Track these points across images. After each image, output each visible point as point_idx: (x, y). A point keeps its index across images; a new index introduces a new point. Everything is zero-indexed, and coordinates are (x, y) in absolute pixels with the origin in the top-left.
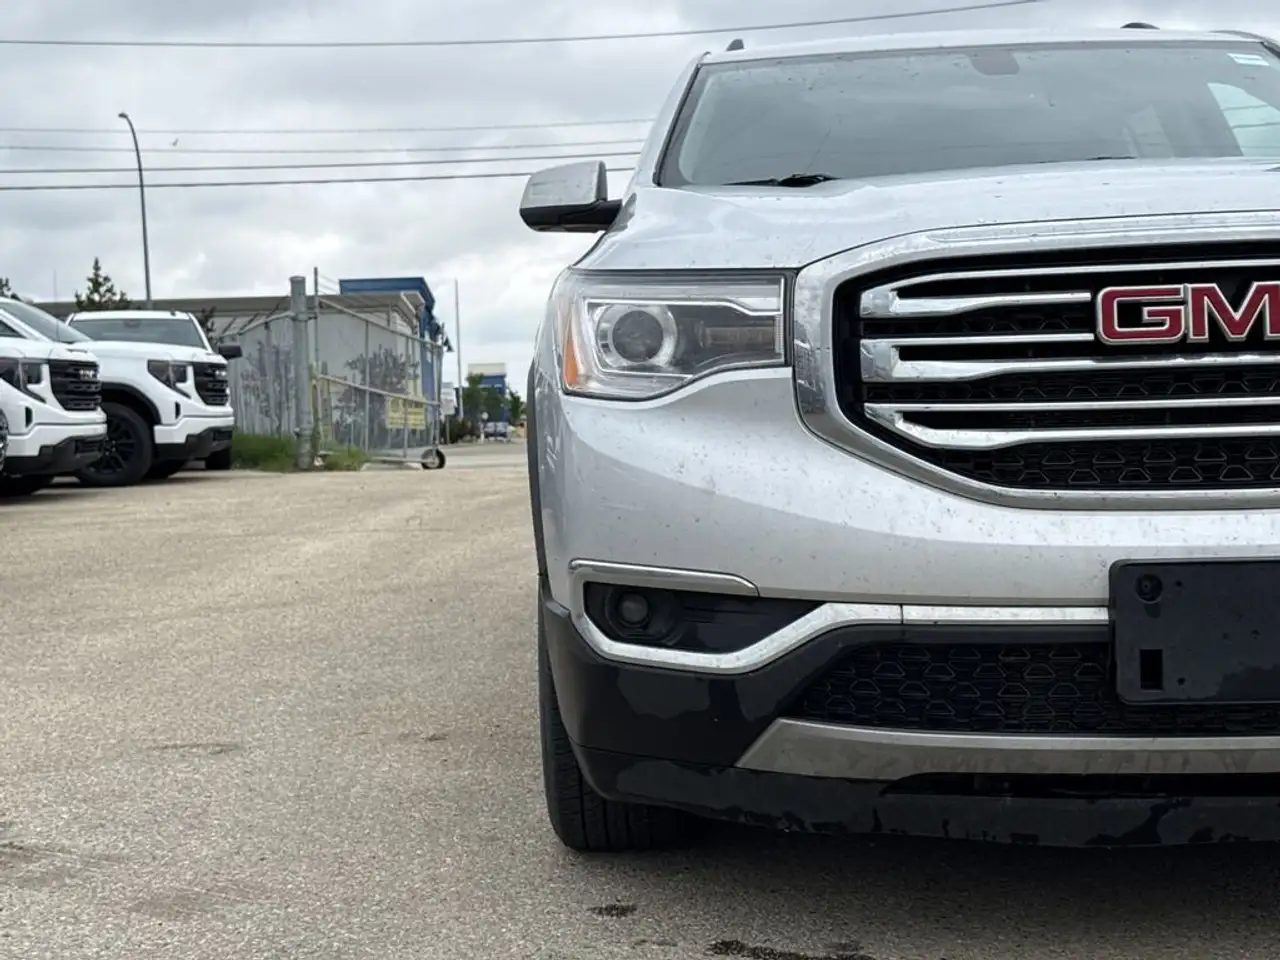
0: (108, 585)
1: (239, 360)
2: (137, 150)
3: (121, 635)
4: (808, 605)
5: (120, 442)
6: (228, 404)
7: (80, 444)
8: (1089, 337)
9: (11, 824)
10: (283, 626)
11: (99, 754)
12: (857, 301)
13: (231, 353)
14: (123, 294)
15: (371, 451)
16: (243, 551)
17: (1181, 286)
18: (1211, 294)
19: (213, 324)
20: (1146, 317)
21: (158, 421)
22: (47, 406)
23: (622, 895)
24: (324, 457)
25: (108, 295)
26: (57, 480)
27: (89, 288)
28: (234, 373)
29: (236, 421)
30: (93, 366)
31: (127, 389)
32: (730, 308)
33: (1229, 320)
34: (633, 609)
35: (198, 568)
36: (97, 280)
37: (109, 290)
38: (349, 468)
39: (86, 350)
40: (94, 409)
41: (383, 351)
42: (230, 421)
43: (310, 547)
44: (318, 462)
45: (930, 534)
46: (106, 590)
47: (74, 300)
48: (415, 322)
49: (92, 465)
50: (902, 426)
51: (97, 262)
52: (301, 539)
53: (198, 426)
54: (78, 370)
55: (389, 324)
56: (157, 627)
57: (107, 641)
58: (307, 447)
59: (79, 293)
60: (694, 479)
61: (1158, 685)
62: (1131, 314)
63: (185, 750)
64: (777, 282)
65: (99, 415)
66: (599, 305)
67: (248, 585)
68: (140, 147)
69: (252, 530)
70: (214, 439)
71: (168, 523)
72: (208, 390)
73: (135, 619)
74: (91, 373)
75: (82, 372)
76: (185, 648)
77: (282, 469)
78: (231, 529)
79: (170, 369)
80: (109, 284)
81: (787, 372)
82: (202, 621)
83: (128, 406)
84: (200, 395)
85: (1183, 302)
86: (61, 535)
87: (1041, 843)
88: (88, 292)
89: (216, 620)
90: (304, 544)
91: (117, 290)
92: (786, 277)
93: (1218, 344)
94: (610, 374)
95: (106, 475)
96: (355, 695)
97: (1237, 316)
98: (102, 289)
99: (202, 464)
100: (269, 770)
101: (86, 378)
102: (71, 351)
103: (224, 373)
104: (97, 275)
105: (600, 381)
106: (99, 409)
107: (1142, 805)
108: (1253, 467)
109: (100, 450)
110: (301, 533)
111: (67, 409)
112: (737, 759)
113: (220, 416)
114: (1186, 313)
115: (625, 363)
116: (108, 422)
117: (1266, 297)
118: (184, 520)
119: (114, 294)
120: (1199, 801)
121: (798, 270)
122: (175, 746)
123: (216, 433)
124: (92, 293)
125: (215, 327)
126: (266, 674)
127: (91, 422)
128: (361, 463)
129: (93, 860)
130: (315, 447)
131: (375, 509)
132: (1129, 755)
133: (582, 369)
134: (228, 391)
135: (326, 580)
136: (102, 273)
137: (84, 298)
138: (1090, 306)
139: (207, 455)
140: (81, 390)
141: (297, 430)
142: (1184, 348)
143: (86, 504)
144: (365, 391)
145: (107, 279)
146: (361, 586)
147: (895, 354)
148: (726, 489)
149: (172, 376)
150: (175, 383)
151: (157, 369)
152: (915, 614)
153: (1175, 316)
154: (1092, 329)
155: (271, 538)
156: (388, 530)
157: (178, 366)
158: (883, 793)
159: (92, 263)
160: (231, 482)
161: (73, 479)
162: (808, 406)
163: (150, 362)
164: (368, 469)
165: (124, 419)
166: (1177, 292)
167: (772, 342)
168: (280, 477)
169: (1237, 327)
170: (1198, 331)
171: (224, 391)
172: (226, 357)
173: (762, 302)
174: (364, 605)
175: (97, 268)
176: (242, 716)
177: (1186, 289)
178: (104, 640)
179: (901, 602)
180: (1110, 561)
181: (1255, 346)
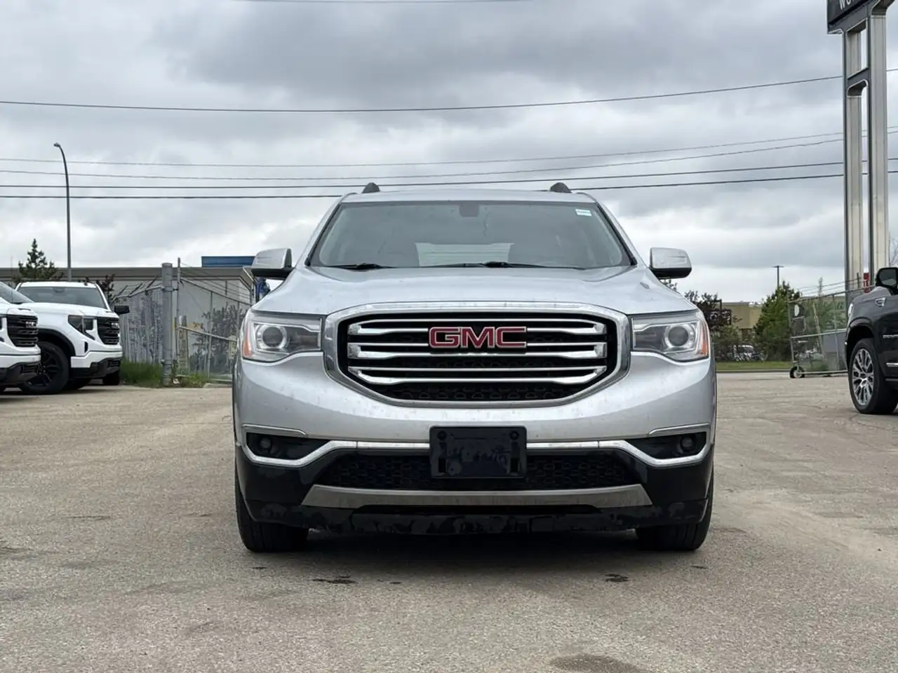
0: (43, 449)
1: (128, 314)
2: (67, 174)
3: (51, 473)
4: (326, 441)
5: (48, 366)
6: (119, 343)
7: (23, 367)
8: (426, 345)
9: (5, 542)
10: (139, 470)
11: (43, 519)
12: (347, 328)
13: (121, 311)
14: (51, 264)
15: (212, 374)
16: (121, 433)
17: (459, 328)
18: (469, 331)
19: (113, 286)
20: (446, 339)
21: (74, 354)
22: (4, 343)
23: (265, 564)
24: (180, 378)
25: (42, 264)
26: (7, 389)
27: (28, 260)
28: (123, 324)
29: (124, 354)
30: (34, 319)
31: (55, 334)
32: (303, 329)
33: (475, 340)
34: (265, 444)
35: (94, 441)
36: (34, 254)
37: (42, 261)
38: (196, 386)
39: (29, 308)
40: (33, 346)
41: (229, 307)
42: (120, 354)
43: (163, 432)
44: (176, 382)
45: (368, 415)
46: (42, 452)
47: (18, 267)
48: (253, 287)
49: (30, 380)
50: (361, 375)
51: (35, 242)
52: (158, 428)
53: (99, 357)
54: (25, 321)
55: (226, 294)
56: (71, 469)
57: (44, 475)
58: (169, 372)
59: (21, 263)
60: (286, 393)
61: (445, 471)
62: (441, 337)
63: (83, 519)
64: (319, 320)
65: (36, 349)
66: (257, 324)
67: (123, 450)
68: (69, 173)
69: (128, 422)
70: (109, 366)
71: (78, 417)
72: (107, 335)
73: (58, 465)
74: (33, 323)
75: (27, 323)
76: (85, 479)
77: (152, 386)
78: (115, 420)
79: (83, 320)
80: (42, 257)
81: (321, 354)
82: (96, 467)
83: (55, 344)
84: (100, 337)
85: (459, 334)
86: (13, 422)
88: (28, 262)
89: (103, 467)
90: (157, 430)
91: (48, 261)
92: (322, 318)
93: (471, 349)
94: (261, 352)
95: (39, 387)
96: (170, 499)
97: (478, 339)
98: (38, 261)
99: (101, 381)
100: (123, 525)
101: (30, 327)
102: (21, 309)
103: (117, 324)
104: (34, 251)
105: (257, 355)
106: (36, 346)
107: (443, 517)
108: (484, 393)
109: (36, 372)
110: (158, 424)
111: (17, 346)
112: (302, 502)
113: (114, 351)
114: (460, 337)
115: (267, 347)
116: (42, 354)
117: (488, 333)
118: (87, 416)
119: (46, 264)
121: (326, 316)
122: (80, 517)
123: (110, 361)
124: (30, 263)
125: (113, 288)
126: (127, 491)
127: (31, 354)
128: (204, 383)
129: (42, 553)
130: (174, 371)
131: (205, 411)
133: (250, 349)
134: (119, 335)
135: (167, 449)
136: (38, 249)
137: (24, 266)
138: (427, 334)
139: (104, 375)
140: (26, 334)
141: (163, 361)
142: (459, 350)
143: (27, 405)
144: (209, 336)
145: (41, 254)
146: (186, 451)
147: (359, 348)
148: (297, 397)
149: (84, 326)
150: (85, 330)
151: (75, 321)
152: (362, 445)
153: (456, 338)
154: (427, 342)
155: (140, 426)
156: (210, 423)
157: (88, 319)
158: (353, 513)
159: (31, 243)
160: (118, 393)
161: (18, 389)
162: (329, 367)
163: (70, 317)
164: (209, 387)
165: (53, 352)
166: (457, 330)
167: (317, 342)
168: (149, 390)
169: (478, 343)
170: (464, 344)
171: (117, 335)
172: (118, 313)
173: (314, 327)
174: (185, 461)
175: (35, 246)
176: (113, 507)
177: (460, 329)
178: (41, 475)
179: (357, 440)
180: (430, 426)
181: (484, 349)
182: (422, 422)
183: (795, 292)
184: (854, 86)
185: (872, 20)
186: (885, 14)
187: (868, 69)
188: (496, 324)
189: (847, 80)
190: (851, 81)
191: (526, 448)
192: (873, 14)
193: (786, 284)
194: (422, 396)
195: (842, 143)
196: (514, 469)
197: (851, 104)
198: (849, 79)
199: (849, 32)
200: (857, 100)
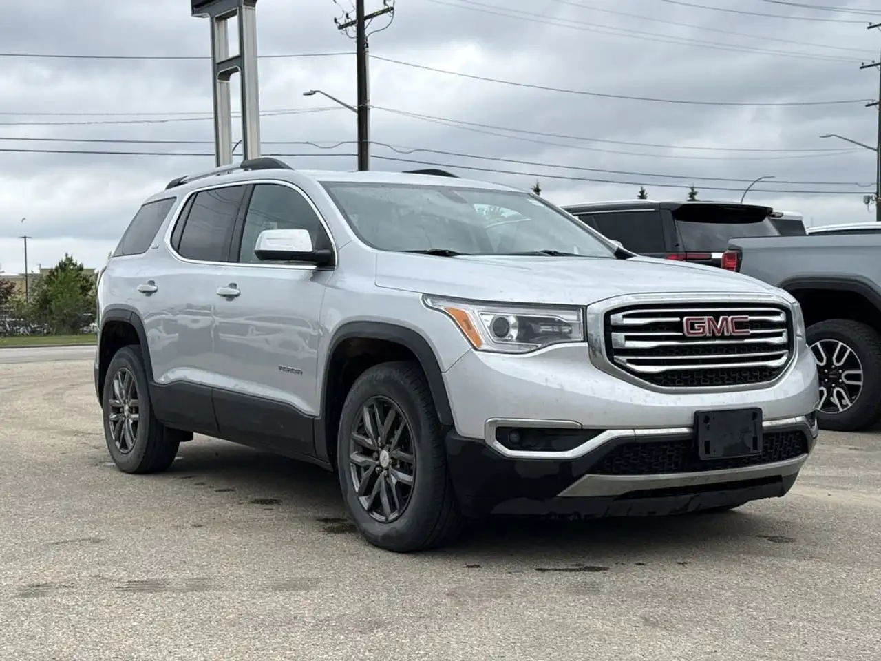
4: (599, 431)
8: (683, 334)
12: (612, 318)
17: (704, 317)
18: (712, 320)
20: (696, 327)
32: (555, 319)
33: (716, 329)
34: (516, 437)
50: (629, 365)
60: (553, 385)
61: (709, 453)
62: (692, 327)
64: (579, 310)
81: (586, 344)
85: (705, 323)
87: (657, 514)
92: (584, 309)
93: (714, 338)
97: (718, 327)
105: (488, 345)
114: (706, 326)
117: (724, 322)
120: (703, 494)
121: (587, 306)
132: (693, 479)
138: (680, 323)
142: (706, 338)
147: (624, 338)
148: (568, 388)
152: (639, 432)
153: (704, 327)
154: (682, 331)
158: (614, 500)
166: (703, 319)
169: (718, 331)
170: (709, 332)
173: (571, 317)
177: (706, 318)
179: (634, 428)
180: (694, 411)
181: (723, 337)
182: (688, 407)
183: (78, 265)
184: (223, 71)
185: (244, 10)
186: (254, 6)
187: (240, 58)
188: (730, 313)
189: (217, 65)
190: (220, 66)
191: (762, 426)
192: (244, 4)
193: (69, 256)
194: (691, 382)
195: (212, 122)
196: (755, 447)
197: (221, 87)
198: (219, 64)
199: (217, 18)
200: (225, 85)
